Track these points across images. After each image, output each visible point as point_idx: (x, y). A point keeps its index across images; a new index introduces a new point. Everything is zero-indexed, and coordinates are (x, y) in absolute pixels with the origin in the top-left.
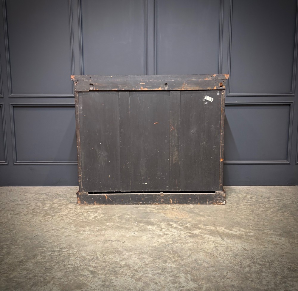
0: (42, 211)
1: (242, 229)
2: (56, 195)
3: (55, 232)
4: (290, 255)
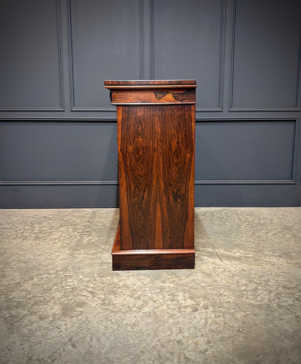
0: (32, 234)
1: (241, 251)
2: (45, 218)
3: (49, 255)
4: (286, 274)
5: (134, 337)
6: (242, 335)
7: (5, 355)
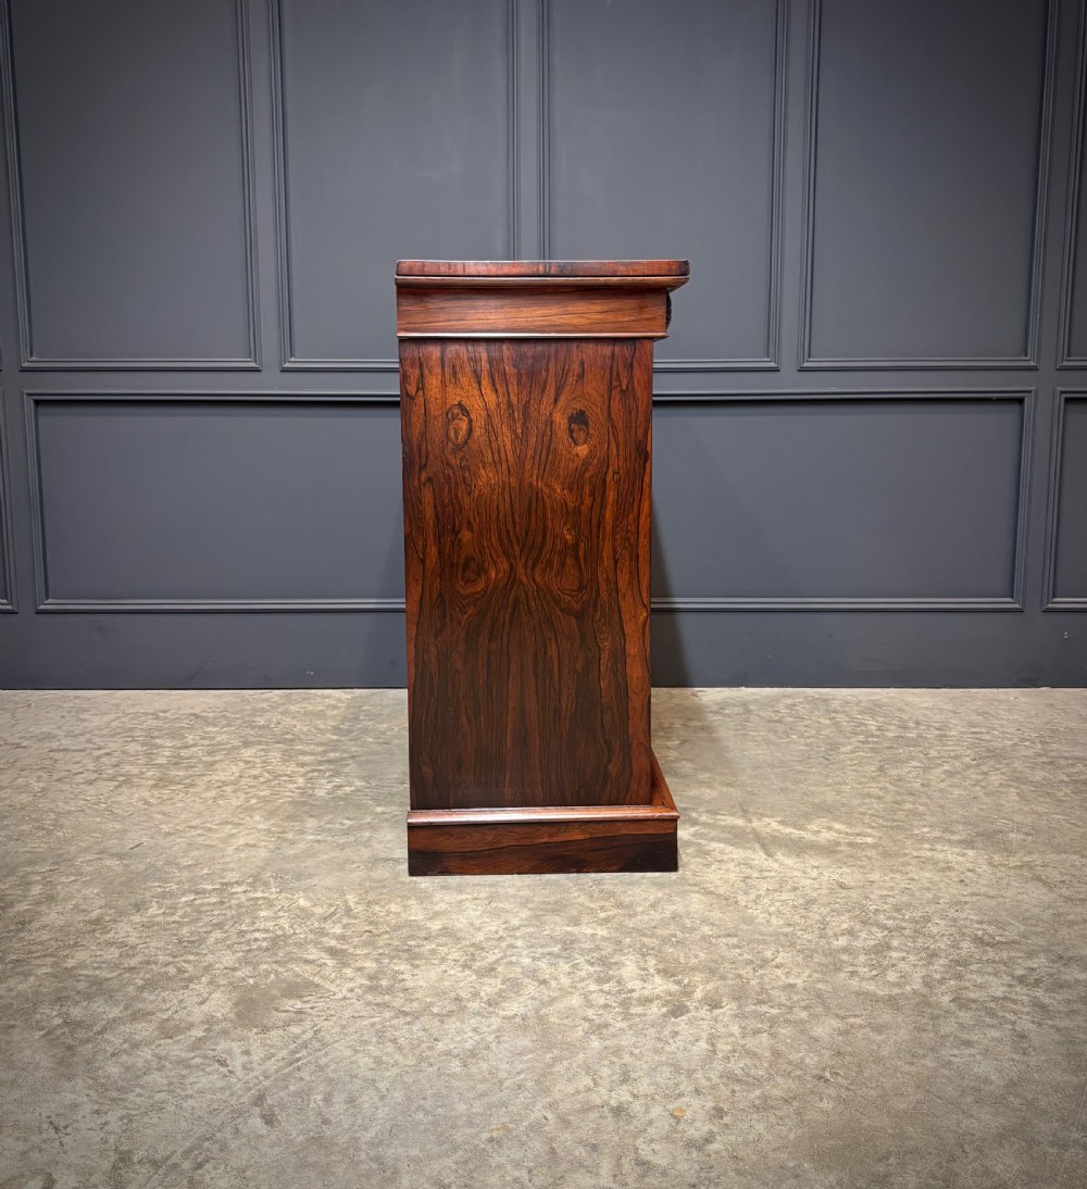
0: (149, 770)
2: (192, 717)
4: (987, 900)
5: (471, 1095)
6: (832, 1092)
7: (44, 1146)
